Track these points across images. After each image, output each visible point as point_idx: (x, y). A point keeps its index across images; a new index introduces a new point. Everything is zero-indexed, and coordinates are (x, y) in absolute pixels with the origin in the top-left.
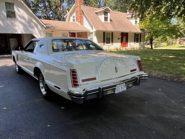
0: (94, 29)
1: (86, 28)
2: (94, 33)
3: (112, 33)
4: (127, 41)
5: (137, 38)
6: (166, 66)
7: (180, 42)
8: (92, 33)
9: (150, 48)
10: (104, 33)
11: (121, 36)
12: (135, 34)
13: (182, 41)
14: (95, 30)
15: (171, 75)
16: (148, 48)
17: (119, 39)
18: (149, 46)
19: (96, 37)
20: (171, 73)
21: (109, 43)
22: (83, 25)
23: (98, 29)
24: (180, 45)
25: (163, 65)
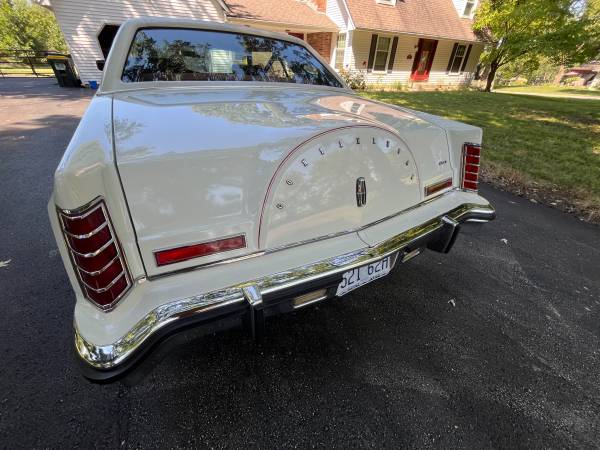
0: (349, 23)
1: (330, 21)
2: (348, 36)
3: (396, 39)
4: (428, 68)
5: (460, 57)
6: (528, 147)
7: (566, 77)
8: (344, 35)
9: (484, 87)
10: (375, 37)
11: (417, 49)
12: (456, 44)
13: (573, 73)
14: (351, 27)
15: (543, 183)
16: (479, 90)
17: (409, 57)
18: (483, 84)
19: (351, 48)
20: (544, 177)
21: (382, 68)
22: (324, 10)
23: (359, 24)
24: (562, 86)
25: (517, 143)
